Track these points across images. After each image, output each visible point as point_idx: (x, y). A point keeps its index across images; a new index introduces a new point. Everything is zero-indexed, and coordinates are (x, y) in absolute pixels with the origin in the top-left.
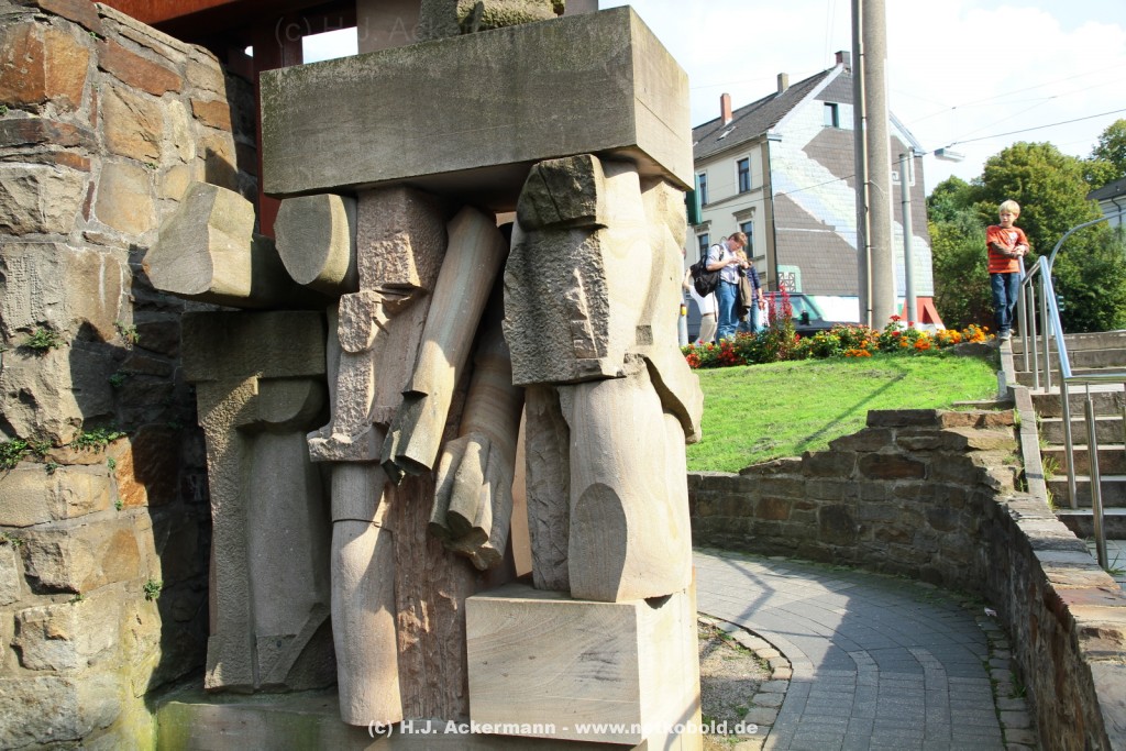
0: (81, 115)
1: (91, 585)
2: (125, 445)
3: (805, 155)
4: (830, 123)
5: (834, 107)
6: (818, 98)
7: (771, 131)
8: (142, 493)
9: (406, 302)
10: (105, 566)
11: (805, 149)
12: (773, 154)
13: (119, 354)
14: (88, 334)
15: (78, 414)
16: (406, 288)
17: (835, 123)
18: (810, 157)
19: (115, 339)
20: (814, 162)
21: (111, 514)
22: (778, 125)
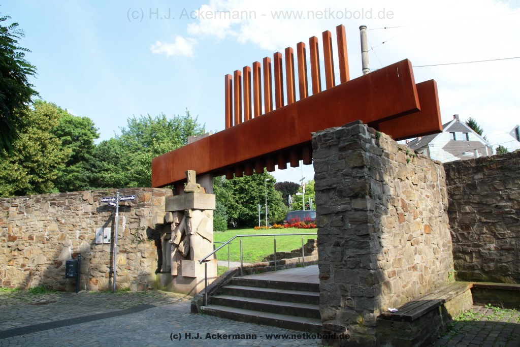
0: (150, 202)
1: (148, 257)
2: (154, 241)
3: (443, 150)
4: (453, 139)
5: (454, 133)
6: (447, 131)
7: (429, 143)
8: (156, 247)
9: (178, 225)
10: (150, 255)
11: (444, 148)
12: (430, 151)
13: (153, 230)
14: (149, 228)
15: (147, 237)
16: (177, 223)
17: (455, 139)
18: (445, 151)
19: (153, 228)
20: (447, 152)
21: (151, 249)
22: (432, 141)
